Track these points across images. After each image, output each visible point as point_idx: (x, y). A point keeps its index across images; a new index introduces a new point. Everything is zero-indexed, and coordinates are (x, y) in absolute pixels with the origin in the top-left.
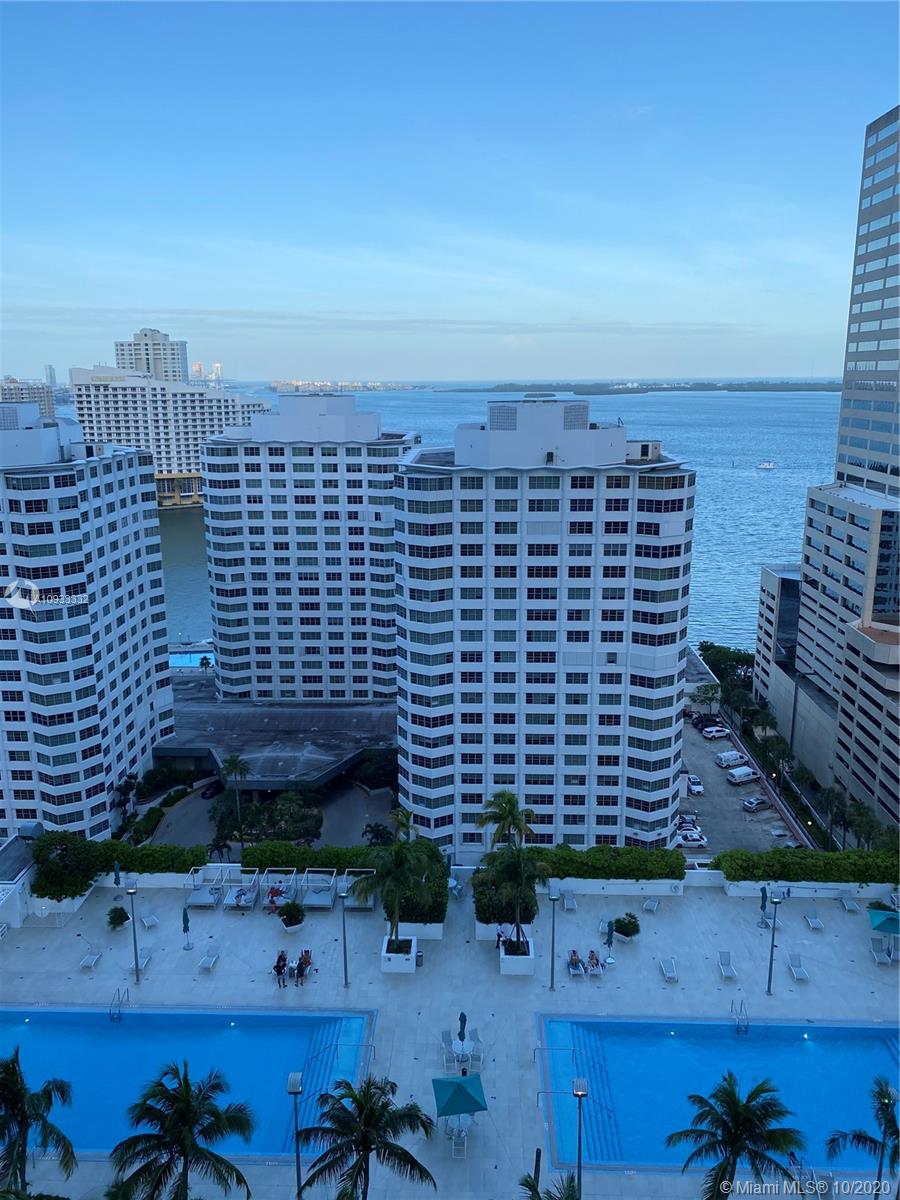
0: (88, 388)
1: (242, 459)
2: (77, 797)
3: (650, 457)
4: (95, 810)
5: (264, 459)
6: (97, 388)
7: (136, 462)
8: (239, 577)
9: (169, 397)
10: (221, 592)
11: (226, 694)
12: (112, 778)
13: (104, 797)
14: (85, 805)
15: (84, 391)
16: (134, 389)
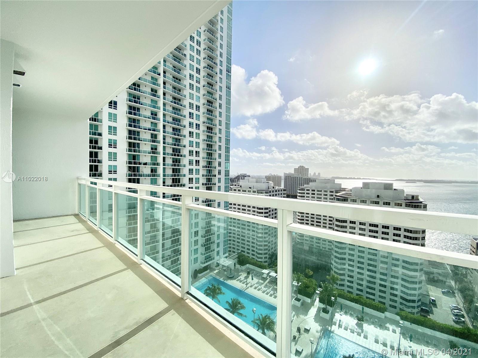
0: (287, 177)
1: (306, 192)
2: (261, 254)
3: (415, 199)
4: (265, 258)
5: (310, 192)
6: (289, 177)
7: (283, 190)
8: (302, 216)
9: (303, 179)
10: (299, 219)
11: (298, 241)
12: (270, 252)
13: (267, 256)
14: (263, 256)
15: (286, 177)
16: (296, 177)
